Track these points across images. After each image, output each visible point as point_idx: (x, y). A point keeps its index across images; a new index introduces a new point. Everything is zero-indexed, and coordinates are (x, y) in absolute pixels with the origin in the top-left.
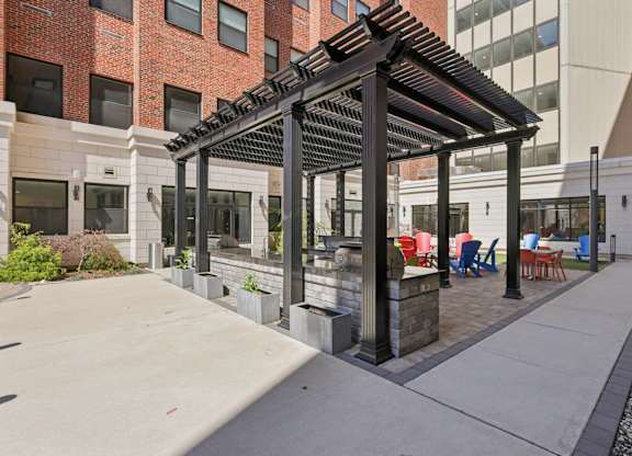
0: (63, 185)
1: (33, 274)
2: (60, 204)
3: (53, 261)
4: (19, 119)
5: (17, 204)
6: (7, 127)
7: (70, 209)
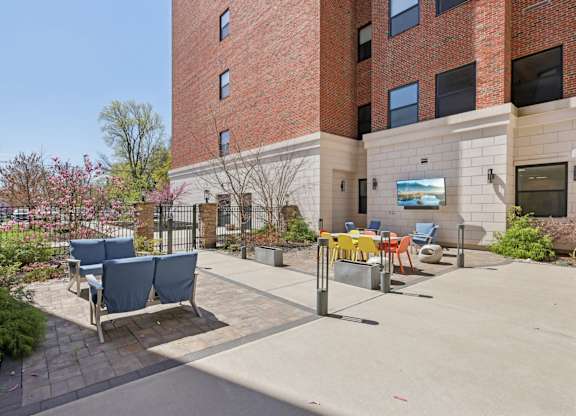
0: (564, 166)
1: (520, 251)
2: (562, 187)
3: (541, 243)
4: (519, 115)
5: (520, 189)
6: (506, 125)
7: (569, 191)
